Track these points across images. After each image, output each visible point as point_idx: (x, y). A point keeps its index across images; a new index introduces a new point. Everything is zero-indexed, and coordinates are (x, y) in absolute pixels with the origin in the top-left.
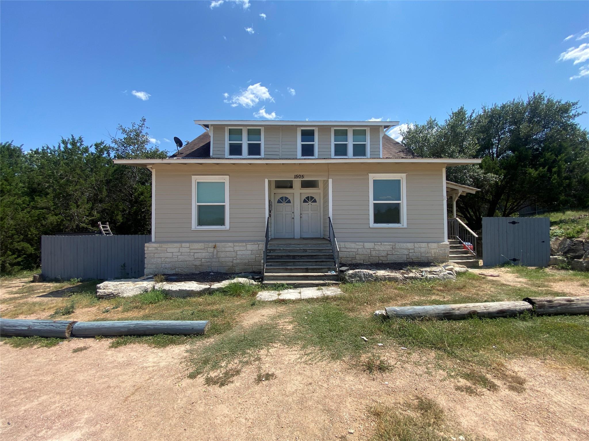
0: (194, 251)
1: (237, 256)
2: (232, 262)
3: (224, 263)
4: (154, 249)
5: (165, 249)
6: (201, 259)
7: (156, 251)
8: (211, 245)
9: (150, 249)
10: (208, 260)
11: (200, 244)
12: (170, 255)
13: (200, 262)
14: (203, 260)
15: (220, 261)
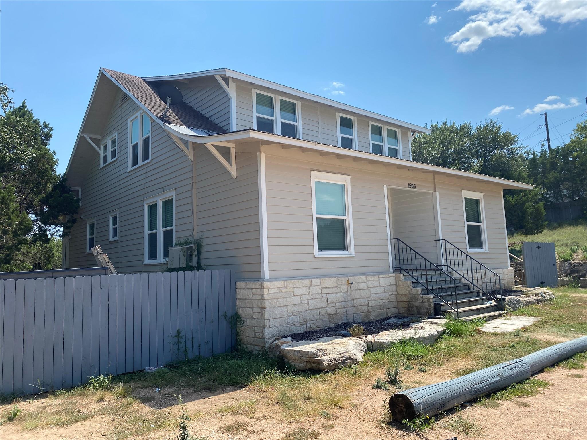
0: (326, 291)
1: (372, 296)
2: (367, 305)
3: (359, 307)
4: (276, 291)
5: (291, 290)
6: (336, 303)
7: (280, 294)
8: (344, 280)
9: (271, 291)
10: (343, 304)
11: (332, 279)
12: (297, 300)
13: (334, 308)
14: (338, 304)
15: (355, 305)
